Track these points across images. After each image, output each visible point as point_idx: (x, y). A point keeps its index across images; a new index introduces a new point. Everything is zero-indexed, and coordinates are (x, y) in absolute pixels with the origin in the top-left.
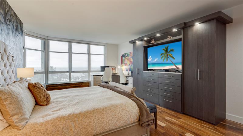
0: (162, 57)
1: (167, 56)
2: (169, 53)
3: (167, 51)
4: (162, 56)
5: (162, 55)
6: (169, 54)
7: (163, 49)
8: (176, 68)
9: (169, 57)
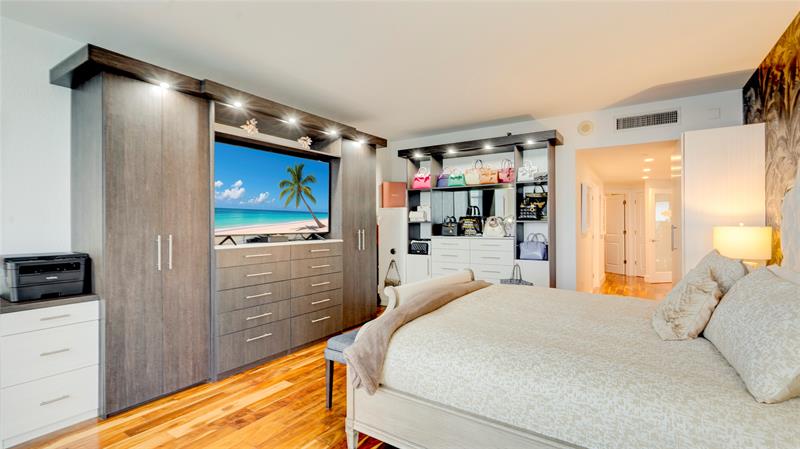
0: (284, 192)
1: (299, 191)
2: (303, 183)
3: (298, 177)
4: (285, 188)
5: (283, 184)
6: (303, 187)
7: (289, 170)
8: (316, 225)
9: (303, 194)
